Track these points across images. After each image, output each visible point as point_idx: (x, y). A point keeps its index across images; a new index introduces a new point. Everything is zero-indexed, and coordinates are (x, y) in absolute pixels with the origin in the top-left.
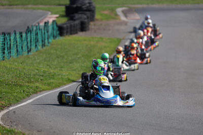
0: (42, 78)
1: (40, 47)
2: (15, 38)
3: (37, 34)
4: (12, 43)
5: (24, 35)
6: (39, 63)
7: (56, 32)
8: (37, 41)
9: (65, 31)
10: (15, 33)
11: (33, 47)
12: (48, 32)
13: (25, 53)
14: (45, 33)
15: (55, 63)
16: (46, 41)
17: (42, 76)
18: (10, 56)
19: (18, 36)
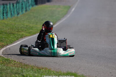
0: (25, 29)
1: (24, 12)
2: (10, 7)
3: (22, 4)
4: (8, 10)
5: (15, 5)
6: (24, 21)
7: (34, 3)
8: (22, 8)
9: (38, 2)
10: (10, 4)
11: (20, 12)
12: (29, 3)
13: (16, 15)
14: (27, 4)
15: (33, 20)
16: (28, 8)
17: (26, 28)
18: (7, 17)
19: (12, 6)
